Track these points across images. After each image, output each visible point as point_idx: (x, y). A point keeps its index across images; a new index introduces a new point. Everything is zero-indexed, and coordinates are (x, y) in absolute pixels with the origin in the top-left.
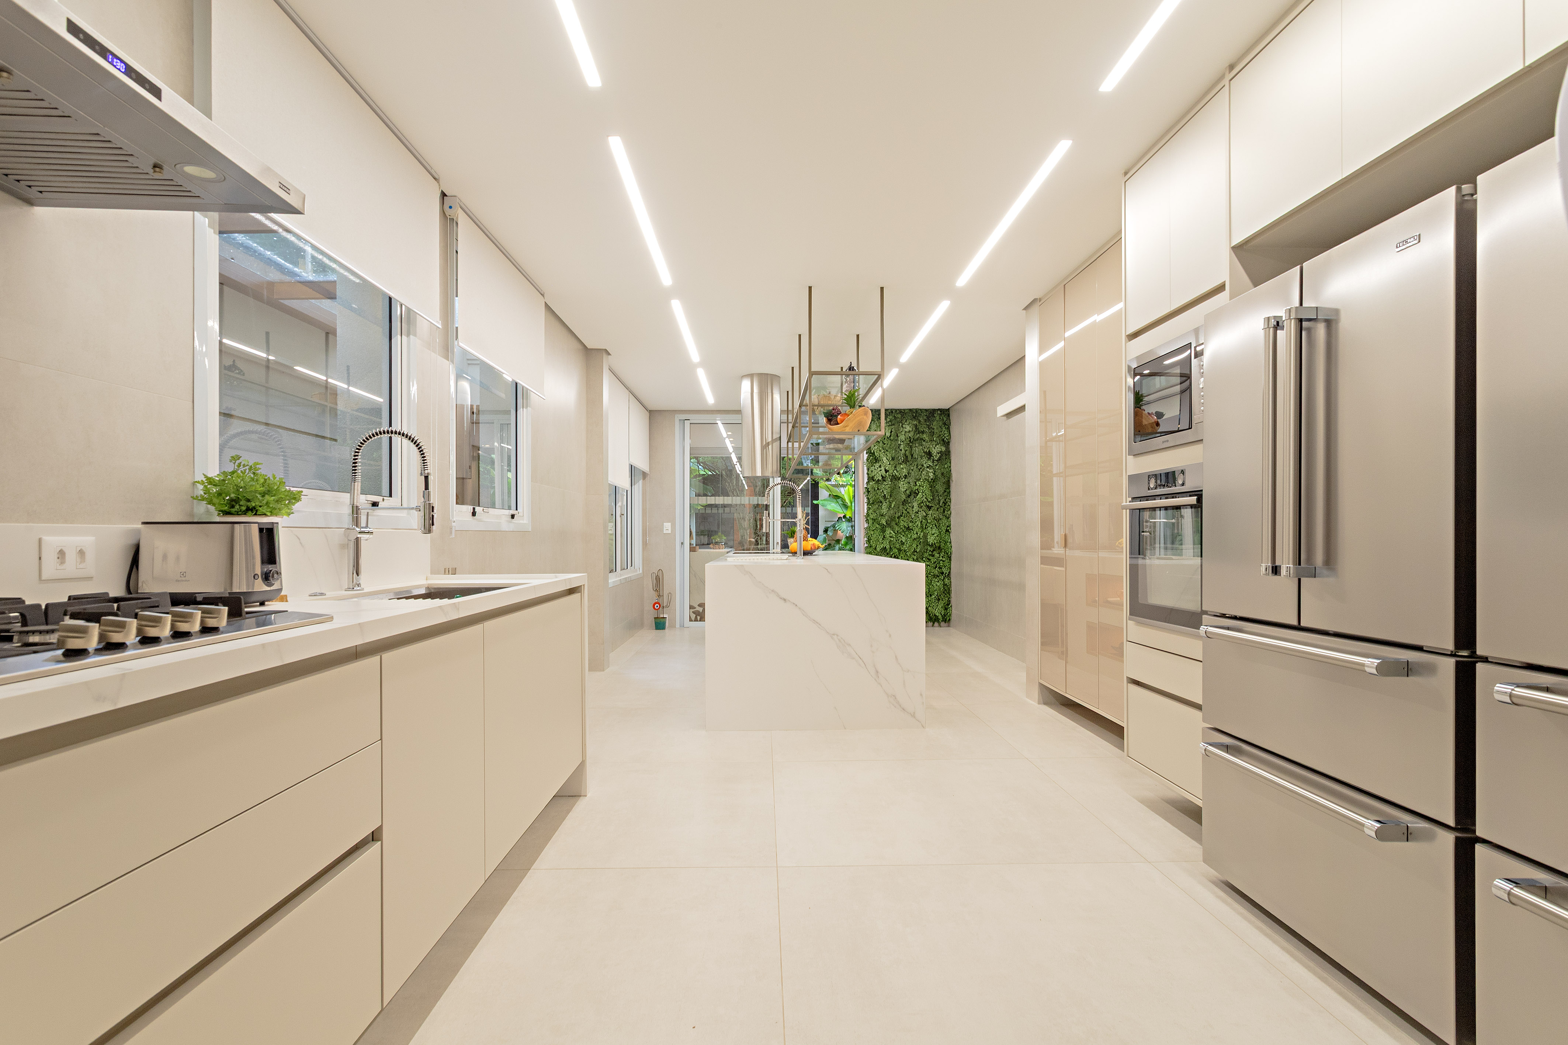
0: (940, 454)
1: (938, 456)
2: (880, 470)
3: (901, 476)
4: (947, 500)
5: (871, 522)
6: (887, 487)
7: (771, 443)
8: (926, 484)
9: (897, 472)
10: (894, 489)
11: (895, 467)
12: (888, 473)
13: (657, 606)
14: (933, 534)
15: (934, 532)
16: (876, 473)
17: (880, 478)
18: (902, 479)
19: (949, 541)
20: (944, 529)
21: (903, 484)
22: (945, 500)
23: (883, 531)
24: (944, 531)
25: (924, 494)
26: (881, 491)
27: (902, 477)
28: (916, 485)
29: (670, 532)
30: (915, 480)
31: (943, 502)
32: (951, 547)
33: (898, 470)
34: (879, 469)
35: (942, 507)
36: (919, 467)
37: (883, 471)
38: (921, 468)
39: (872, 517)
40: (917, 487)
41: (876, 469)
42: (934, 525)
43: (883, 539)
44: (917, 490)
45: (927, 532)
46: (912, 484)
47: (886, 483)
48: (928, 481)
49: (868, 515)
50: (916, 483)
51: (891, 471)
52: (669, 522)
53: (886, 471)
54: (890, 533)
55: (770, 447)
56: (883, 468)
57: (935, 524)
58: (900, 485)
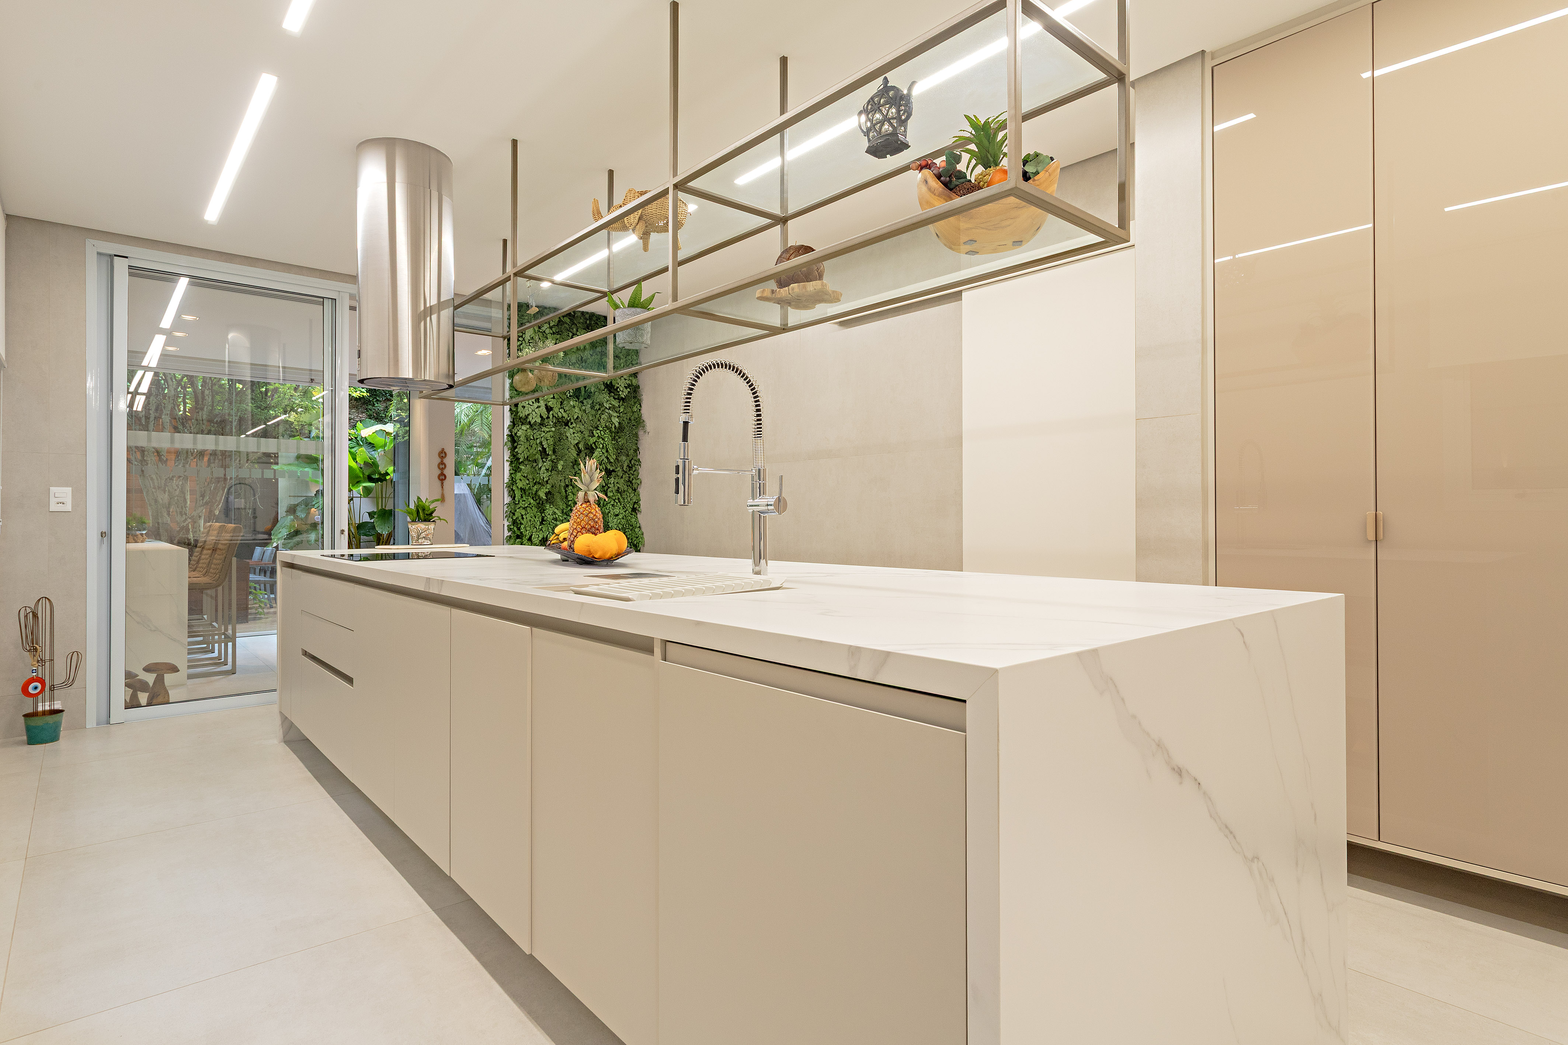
0: (629, 390)
1: (626, 391)
2: (538, 407)
3: (570, 419)
4: (633, 462)
5: (518, 493)
6: (548, 435)
7: (436, 309)
8: (607, 437)
9: (565, 411)
10: (559, 439)
11: (561, 403)
12: (551, 413)
13: (36, 688)
14: (617, 515)
15: (617, 511)
16: (530, 410)
17: (539, 420)
18: (572, 423)
19: (638, 526)
20: (629, 507)
21: (574, 433)
22: (630, 461)
23: (542, 511)
24: (630, 510)
25: (604, 451)
26: (538, 441)
27: (572, 421)
28: (594, 436)
29: (68, 507)
30: (591, 428)
31: (628, 466)
32: (643, 534)
33: (566, 408)
34: (536, 405)
35: (626, 472)
36: (597, 407)
37: (543, 410)
38: (599, 409)
39: (520, 485)
40: (595, 439)
41: (531, 404)
42: (617, 501)
43: (541, 523)
44: (594, 443)
45: (607, 511)
46: (587, 433)
47: (548, 430)
48: (610, 431)
49: (513, 481)
50: (593, 433)
51: (556, 410)
52: (67, 486)
53: (549, 409)
54: (555, 513)
55: (434, 317)
56: (542, 403)
57: (618, 498)
58: (568, 435)
